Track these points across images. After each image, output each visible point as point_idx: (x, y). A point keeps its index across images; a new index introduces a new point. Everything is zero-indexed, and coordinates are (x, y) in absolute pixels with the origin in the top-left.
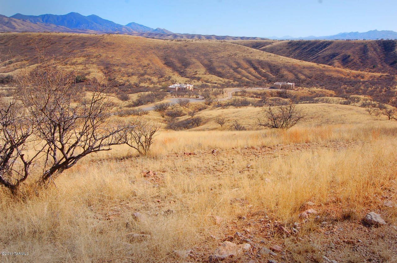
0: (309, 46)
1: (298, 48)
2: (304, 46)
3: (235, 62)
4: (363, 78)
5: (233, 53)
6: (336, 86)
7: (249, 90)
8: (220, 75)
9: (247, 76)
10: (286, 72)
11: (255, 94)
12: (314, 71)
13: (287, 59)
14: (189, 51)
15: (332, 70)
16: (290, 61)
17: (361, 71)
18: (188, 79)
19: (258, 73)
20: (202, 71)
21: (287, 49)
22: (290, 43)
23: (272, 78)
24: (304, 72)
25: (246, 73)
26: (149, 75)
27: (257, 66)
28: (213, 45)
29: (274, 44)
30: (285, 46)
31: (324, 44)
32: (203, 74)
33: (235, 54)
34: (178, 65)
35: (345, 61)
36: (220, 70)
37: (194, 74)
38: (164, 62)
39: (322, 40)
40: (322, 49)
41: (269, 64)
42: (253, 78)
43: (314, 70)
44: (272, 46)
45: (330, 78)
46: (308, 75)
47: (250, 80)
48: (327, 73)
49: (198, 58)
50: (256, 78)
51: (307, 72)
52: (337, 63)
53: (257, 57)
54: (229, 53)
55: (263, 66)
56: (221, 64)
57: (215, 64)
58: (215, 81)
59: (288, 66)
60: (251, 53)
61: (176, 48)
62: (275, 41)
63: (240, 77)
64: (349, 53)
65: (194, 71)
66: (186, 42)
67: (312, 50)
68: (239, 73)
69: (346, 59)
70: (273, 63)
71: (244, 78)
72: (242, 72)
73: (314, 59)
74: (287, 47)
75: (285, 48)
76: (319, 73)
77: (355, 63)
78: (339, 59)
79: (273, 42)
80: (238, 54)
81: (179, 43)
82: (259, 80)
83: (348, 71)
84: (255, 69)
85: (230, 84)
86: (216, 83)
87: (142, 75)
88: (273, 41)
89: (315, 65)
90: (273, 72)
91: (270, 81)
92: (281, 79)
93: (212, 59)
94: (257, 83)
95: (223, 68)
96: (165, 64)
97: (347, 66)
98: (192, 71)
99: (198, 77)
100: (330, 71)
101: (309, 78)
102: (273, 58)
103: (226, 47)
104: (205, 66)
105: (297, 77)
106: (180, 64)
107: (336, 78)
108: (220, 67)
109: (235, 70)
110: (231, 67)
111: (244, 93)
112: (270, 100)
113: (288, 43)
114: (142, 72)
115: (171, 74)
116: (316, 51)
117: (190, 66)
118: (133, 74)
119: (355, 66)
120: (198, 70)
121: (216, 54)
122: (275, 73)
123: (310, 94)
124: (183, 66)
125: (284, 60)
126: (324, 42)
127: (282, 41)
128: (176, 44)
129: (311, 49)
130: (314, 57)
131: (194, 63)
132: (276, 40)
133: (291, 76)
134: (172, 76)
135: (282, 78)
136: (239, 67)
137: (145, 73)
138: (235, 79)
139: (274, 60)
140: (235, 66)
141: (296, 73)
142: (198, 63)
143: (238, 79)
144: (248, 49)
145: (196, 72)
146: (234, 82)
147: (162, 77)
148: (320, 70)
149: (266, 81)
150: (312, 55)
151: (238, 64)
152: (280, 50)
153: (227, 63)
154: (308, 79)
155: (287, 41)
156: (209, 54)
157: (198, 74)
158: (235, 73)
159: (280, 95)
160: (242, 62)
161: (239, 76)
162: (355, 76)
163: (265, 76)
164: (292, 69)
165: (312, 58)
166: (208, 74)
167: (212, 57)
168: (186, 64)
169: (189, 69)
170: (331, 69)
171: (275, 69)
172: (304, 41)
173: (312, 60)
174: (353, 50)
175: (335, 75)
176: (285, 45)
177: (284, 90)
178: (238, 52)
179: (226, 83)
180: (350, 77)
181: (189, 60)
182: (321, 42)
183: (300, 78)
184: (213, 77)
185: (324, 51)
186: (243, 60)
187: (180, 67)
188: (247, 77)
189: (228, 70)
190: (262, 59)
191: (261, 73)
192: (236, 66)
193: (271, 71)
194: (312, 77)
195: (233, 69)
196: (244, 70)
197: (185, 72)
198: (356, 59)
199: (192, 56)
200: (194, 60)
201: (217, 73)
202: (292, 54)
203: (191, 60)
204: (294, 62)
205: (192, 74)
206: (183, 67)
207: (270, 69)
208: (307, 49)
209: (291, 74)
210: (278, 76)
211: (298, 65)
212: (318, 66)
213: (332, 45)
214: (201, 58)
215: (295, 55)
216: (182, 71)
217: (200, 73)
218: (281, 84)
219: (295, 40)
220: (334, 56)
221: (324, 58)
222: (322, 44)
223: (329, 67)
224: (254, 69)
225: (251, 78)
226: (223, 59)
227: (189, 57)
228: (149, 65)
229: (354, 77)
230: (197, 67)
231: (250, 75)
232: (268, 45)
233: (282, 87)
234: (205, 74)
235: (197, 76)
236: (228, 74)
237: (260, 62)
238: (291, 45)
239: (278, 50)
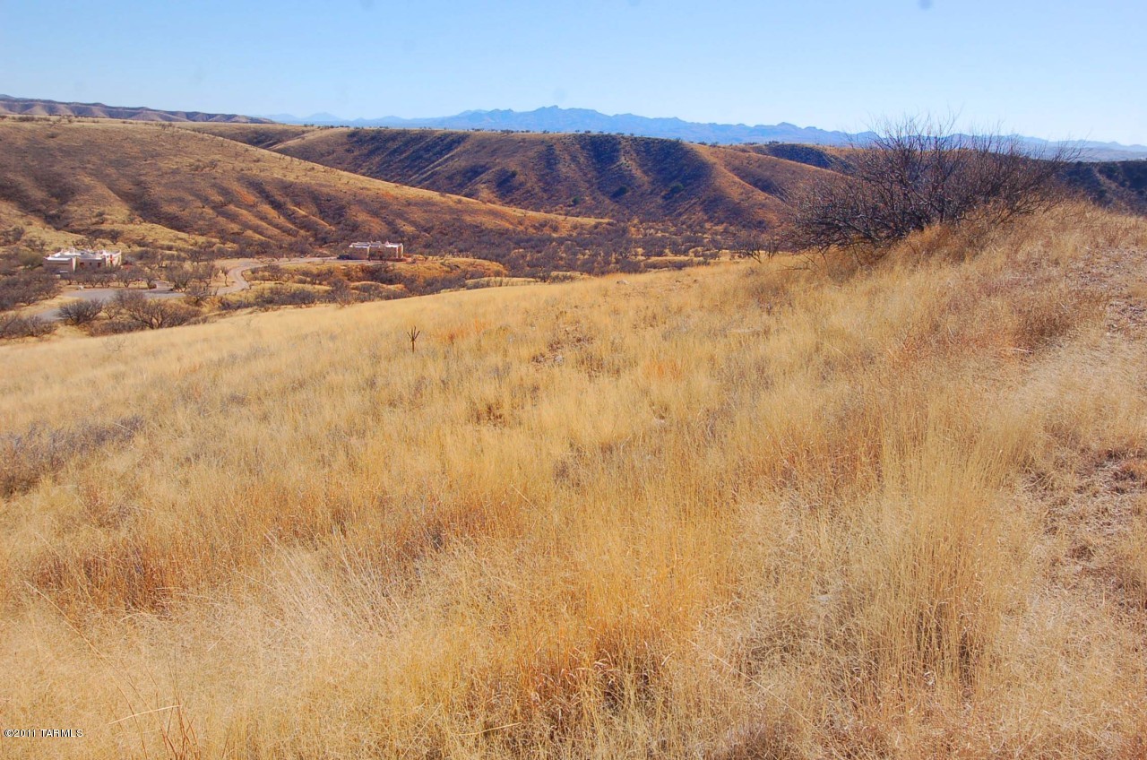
0: (407, 144)
1: (378, 148)
2: (392, 146)
3: (214, 186)
5: (207, 160)
6: (498, 251)
7: (284, 263)
8: (174, 223)
9: (258, 227)
10: (362, 217)
11: (306, 273)
12: (435, 212)
13: (358, 179)
14: (68, 152)
15: (480, 210)
16: (368, 186)
17: (547, 212)
18: (80, 237)
19: (287, 219)
20: (118, 214)
21: (348, 151)
22: (353, 135)
23: (328, 233)
24: (411, 215)
25: (252, 218)
27: (279, 199)
28: (139, 136)
29: (309, 137)
30: (342, 144)
31: (445, 142)
32: (124, 223)
33: (212, 163)
34: (38, 194)
35: (505, 187)
36: (172, 209)
37: (94, 220)
39: (440, 129)
40: (440, 154)
41: (312, 192)
42: (276, 231)
43: (433, 209)
44: (303, 141)
45: (478, 230)
46: (423, 223)
47: (269, 237)
48: (468, 219)
49: (98, 174)
50: (284, 232)
51: (418, 215)
52: (485, 192)
53: (278, 174)
54: (192, 161)
55: (297, 199)
56: (174, 194)
57: (157, 191)
58: (166, 243)
59: (367, 199)
60: (258, 161)
61: (20, 143)
62: (309, 128)
63: (236, 230)
64: (511, 165)
65: (93, 212)
66: (52, 125)
67: (416, 157)
68: (233, 218)
69: (506, 180)
70: (325, 190)
71: (249, 233)
72: (241, 215)
73: (425, 179)
74: (347, 147)
75: (341, 150)
76: (448, 217)
78: (489, 181)
79: (304, 132)
80: (219, 163)
81: (27, 125)
82: (293, 239)
83: (516, 211)
84: (277, 206)
85: (215, 248)
86: (170, 248)
88: (305, 129)
89: (434, 195)
90: (328, 216)
91: (323, 240)
92: (354, 234)
93: (143, 178)
94: (290, 245)
95: (181, 204)
98: (88, 214)
99: (113, 231)
100: (475, 212)
101: (425, 231)
102: (321, 176)
103: (181, 144)
104: (126, 197)
105: (394, 228)
106: (42, 190)
107: (492, 230)
108: (171, 201)
109: (219, 208)
110: (206, 200)
111: (275, 273)
112: (353, 289)
113: (349, 136)
115: (21, 222)
116: (427, 160)
117: (78, 197)
120: (107, 209)
121: (154, 161)
122: (334, 218)
123: (447, 272)
124: (52, 196)
125: (351, 182)
126: (446, 136)
127: (331, 131)
128: (18, 130)
129: (414, 152)
130: (422, 174)
131: (88, 189)
132: (312, 125)
133: (377, 226)
134: (28, 229)
135: (354, 231)
136: (230, 203)
138: (224, 236)
139: (324, 183)
140: (218, 198)
141: (390, 218)
142: (101, 189)
143: (232, 237)
144: (247, 150)
145: (101, 214)
146: (224, 244)
148: (451, 210)
149: (311, 239)
150: (418, 170)
151: (225, 192)
152: (329, 154)
153: (192, 188)
154: (423, 233)
155: (345, 130)
156: (133, 161)
157: (110, 221)
158: (221, 219)
159: (372, 274)
160: (236, 187)
161: (234, 227)
163: (306, 225)
164: (378, 207)
165: (419, 179)
166: (141, 222)
167: (145, 172)
168: (64, 193)
169: (76, 208)
170: (477, 207)
171: (332, 207)
172: (391, 131)
173: (420, 183)
174: (522, 158)
175: (489, 222)
176: (340, 141)
177: (379, 262)
178: (217, 157)
179: (200, 247)
181: (71, 179)
182: (437, 134)
183: (403, 232)
184: (157, 231)
185: (447, 160)
186: (238, 180)
187: (42, 202)
188: (256, 230)
189: (200, 210)
190: (291, 178)
191: (294, 218)
192: (221, 198)
193: (321, 213)
194: (432, 228)
195: (213, 208)
196: (247, 210)
197: (63, 215)
198: (531, 181)
199: (79, 167)
200: (87, 180)
201: (167, 219)
202: (360, 165)
203: (77, 180)
204: (379, 189)
205: (89, 221)
206: (54, 200)
207: (319, 206)
208: (402, 153)
209: (377, 220)
210: (341, 225)
211: (392, 196)
212: (443, 199)
213: (467, 145)
214: (107, 175)
215: (370, 169)
216: (54, 212)
217: (113, 217)
218: (368, 248)
219: (367, 128)
220: (474, 173)
221: (450, 178)
222: (442, 141)
223: (473, 203)
224: (274, 208)
225: (269, 233)
226: (178, 178)
227: (70, 171)
229: (534, 227)
230: (100, 200)
231: (264, 224)
232: (289, 139)
233: (372, 256)
234: (131, 221)
235: (105, 227)
236: (201, 223)
237: (287, 188)
238: (357, 142)
239: (322, 155)
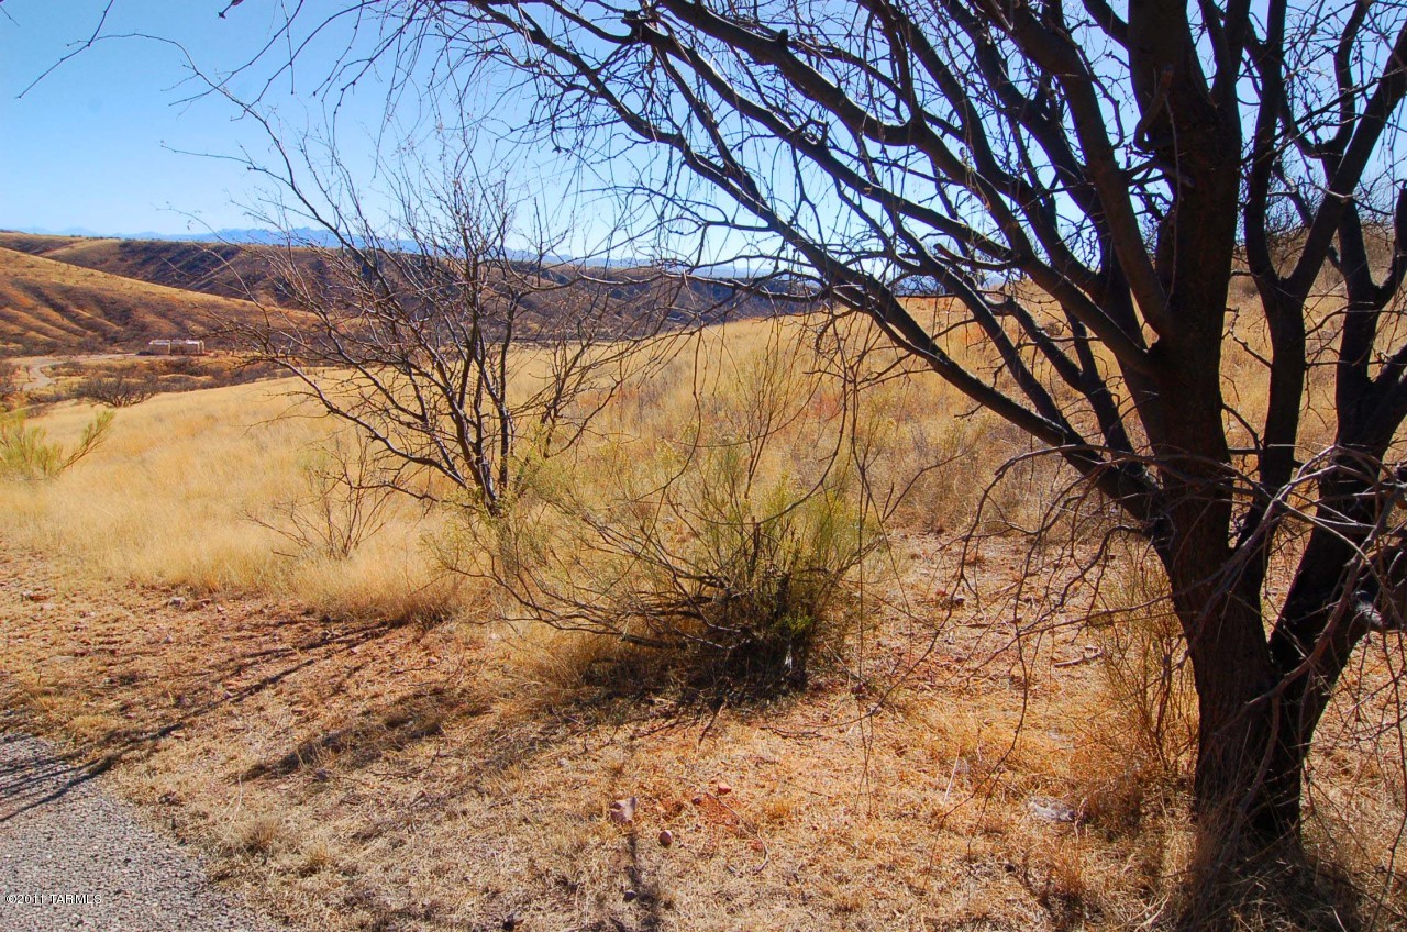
0: (180, 254)
1: (152, 258)
2: (166, 256)
9: (42, 328)
10: (150, 318)
11: (110, 369)
12: (222, 313)
13: (140, 285)
15: (263, 312)
16: (152, 291)
19: (71, 320)
21: (122, 260)
22: (124, 245)
23: (117, 332)
24: (199, 316)
25: (33, 320)
27: (59, 301)
29: (79, 247)
30: (115, 253)
40: (217, 264)
41: (95, 296)
42: (62, 332)
43: (219, 310)
44: (73, 251)
45: (266, 329)
46: (211, 323)
47: (56, 338)
48: (254, 319)
50: (71, 332)
51: (206, 316)
53: (56, 279)
55: (81, 302)
59: (153, 303)
60: (32, 266)
62: (76, 239)
63: (17, 332)
68: (11, 320)
70: (107, 294)
71: (33, 333)
72: (20, 317)
73: (204, 286)
74: (120, 256)
75: (113, 260)
76: (235, 317)
79: (71, 242)
82: (82, 339)
84: (59, 309)
88: (72, 239)
89: (220, 300)
90: (114, 318)
91: (113, 340)
94: (79, 344)
100: (259, 313)
101: (215, 330)
102: (103, 281)
105: (186, 327)
107: (279, 329)
111: (78, 369)
112: (163, 381)
113: (120, 246)
116: (203, 269)
122: (120, 319)
126: (219, 248)
127: (100, 241)
132: (80, 237)
133: (166, 326)
135: (144, 331)
136: (6, 305)
138: (5, 337)
139: (106, 288)
141: (179, 319)
143: (14, 337)
144: (18, 257)
146: (7, 344)
148: (237, 312)
149: (100, 339)
152: (101, 262)
155: (117, 241)
159: (177, 368)
160: (11, 291)
161: (16, 329)
163: (92, 326)
164: (165, 310)
165: (199, 285)
170: (259, 309)
171: (121, 311)
173: (201, 288)
176: (112, 251)
177: (183, 357)
185: (224, 268)
186: (13, 284)
188: (39, 330)
190: (70, 282)
191: (79, 319)
193: (106, 315)
196: (27, 313)
202: (137, 272)
204: (164, 294)
207: (104, 309)
208: (177, 263)
209: (165, 321)
210: (129, 326)
211: (178, 300)
212: (228, 303)
213: (241, 256)
215: (149, 275)
218: (168, 344)
219: (139, 240)
220: (252, 280)
221: (231, 284)
222: (216, 252)
224: (56, 311)
225: (56, 334)
231: (48, 326)
232: (57, 248)
233: (174, 352)
237: (68, 292)
238: (130, 252)
239: (95, 263)
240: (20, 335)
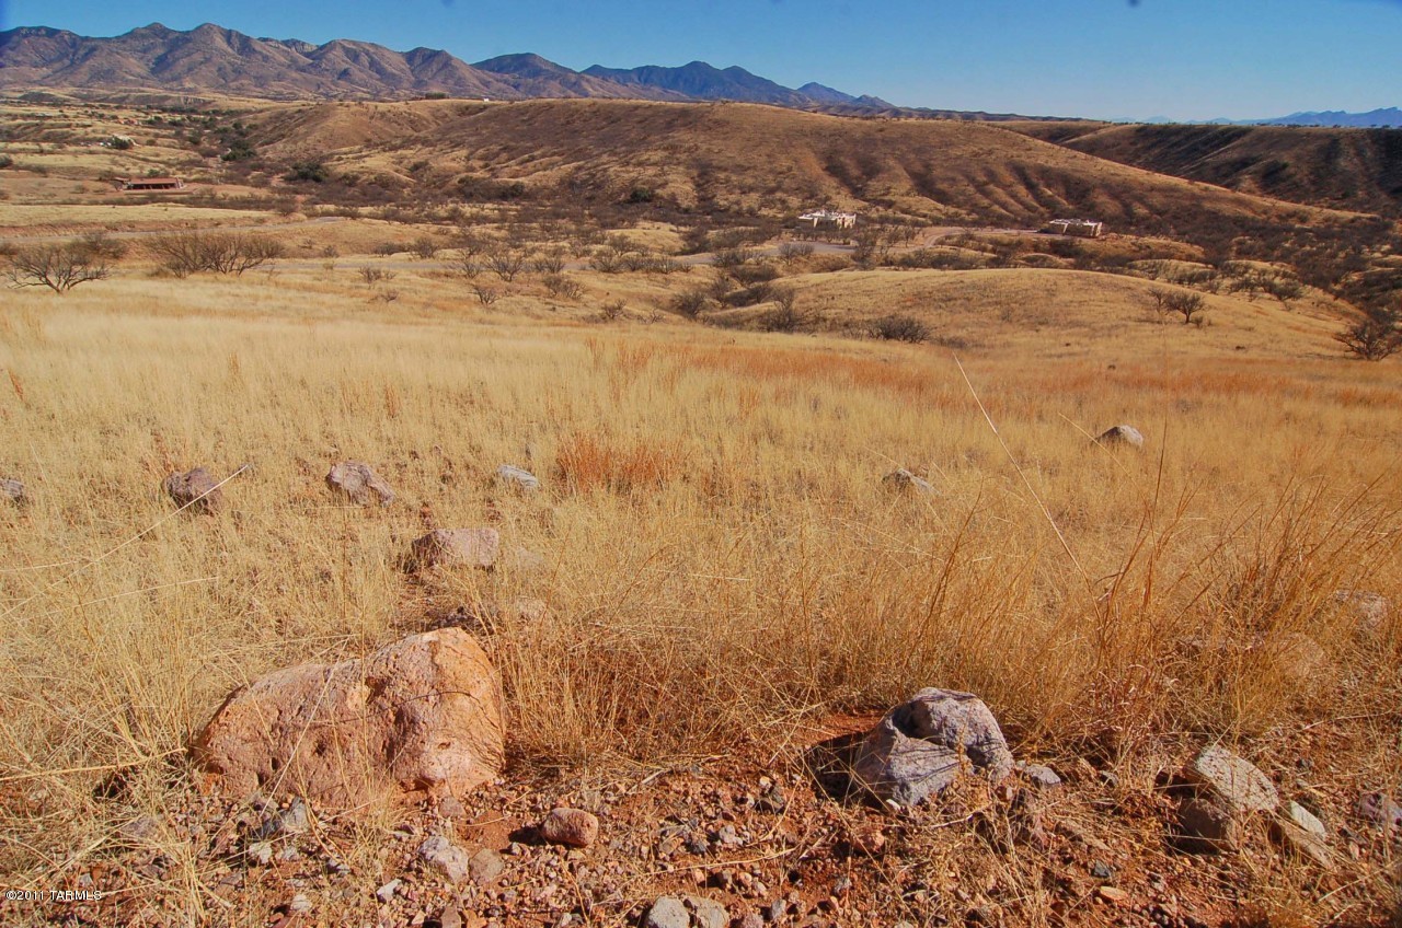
0: (1187, 138)
2: (1174, 139)
3: (984, 169)
4: (1303, 220)
5: (986, 148)
8: (942, 197)
9: (1006, 203)
10: (1102, 198)
16: (1120, 173)
17: (1306, 204)
18: (866, 204)
19: (1035, 198)
20: (901, 188)
24: (1150, 199)
25: (1004, 196)
26: (786, 191)
27: (1035, 181)
28: (942, 130)
31: (1226, 135)
32: (902, 195)
33: (990, 151)
34: (854, 172)
35: (1272, 179)
36: (944, 186)
37: (882, 192)
38: (824, 165)
39: (1228, 124)
40: (1218, 146)
41: (1066, 176)
42: (1020, 207)
43: (1176, 194)
45: (1214, 216)
46: (1159, 206)
47: (1011, 211)
48: (1207, 205)
49: (901, 159)
50: (1027, 208)
51: (1157, 200)
52: (1247, 182)
53: (1041, 161)
54: (976, 149)
55: (1051, 181)
56: (950, 174)
57: (938, 173)
59: (1113, 184)
60: (1030, 149)
61: (859, 135)
62: (1106, 124)
63: (986, 204)
64: (1286, 158)
65: (884, 186)
67: (1193, 149)
68: (987, 194)
69: (1272, 173)
70: (1078, 175)
71: (996, 207)
72: (996, 193)
75: (1126, 143)
76: (1187, 203)
77: (1295, 183)
78: (1255, 172)
80: (996, 151)
82: (1031, 214)
83: (1268, 201)
84: (1031, 187)
87: (772, 191)
88: (1102, 125)
89: (1182, 182)
90: (1072, 197)
92: (1086, 214)
93: (932, 162)
94: (1024, 218)
95: (952, 182)
96: (827, 169)
97: (1274, 192)
98: (880, 188)
99: (890, 201)
100: (1219, 199)
101: (1159, 214)
102: (1080, 162)
104: (914, 175)
105: (1128, 210)
106: (858, 169)
107: (1228, 217)
108: (944, 180)
109: (980, 187)
110: (972, 180)
114: (773, 184)
116: (1201, 152)
117: (879, 175)
118: (751, 189)
119: (1294, 192)
120: (895, 185)
121: (945, 149)
122: (1076, 198)
124: (864, 174)
126: (1228, 130)
129: (1192, 145)
130: (1192, 164)
131: (890, 169)
133: (1112, 207)
134: (834, 197)
135: (1088, 211)
136: (991, 182)
137: (778, 188)
138: (974, 208)
139: (1080, 169)
140: (982, 178)
141: (1129, 201)
142: (900, 170)
143: (981, 209)
145: (890, 188)
147: (811, 197)
150: (1189, 161)
151: (992, 177)
153: (965, 171)
154: (1154, 216)
156: (929, 149)
158: (978, 196)
160: (1001, 170)
161: (985, 202)
162: (1284, 215)
163: (1048, 203)
164: (1120, 191)
167: (934, 157)
168: (871, 170)
169: (874, 183)
170: (1224, 195)
171: (1079, 193)
172: (1178, 126)
174: (1299, 151)
175: (1228, 209)
176: (1127, 135)
178: (997, 146)
180: (1269, 218)
181: (880, 162)
182: (1220, 129)
183: (1135, 213)
185: (1222, 151)
186: (1006, 164)
187: (855, 178)
188: (1004, 205)
189: (964, 188)
190: (1051, 164)
191: (1042, 197)
192: (985, 179)
193: (1067, 194)
194: (1166, 212)
195: (976, 187)
196: (1003, 189)
197: (863, 188)
198: (1301, 173)
199: (890, 153)
200: (892, 163)
201: (937, 194)
203: (884, 162)
204: (1130, 175)
205: (878, 193)
206: (864, 177)
207: (1067, 188)
208: (1180, 146)
209: (1116, 202)
210: (1078, 204)
211: (1139, 182)
213: (1246, 139)
214: (908, 159)
216: (859, 186)
217: (897, 191)
218: (1066, 225)
220: (1243, 164)
221: (1217, 169)
222: (1223, 134)
223: (1219, 191)
224: (1027, 189)
225: (1013, 208)
226: (958, 162)
227: (882, 156)
228: (790, 169)
229: (1279, 217)
230: (896, 178)
231: (1013, 201)
234: (908, 194)
235: (888, 198)
236: (961, 198)
237: (1046, 174)
238: (1142, 136)
240: (987, 208)
